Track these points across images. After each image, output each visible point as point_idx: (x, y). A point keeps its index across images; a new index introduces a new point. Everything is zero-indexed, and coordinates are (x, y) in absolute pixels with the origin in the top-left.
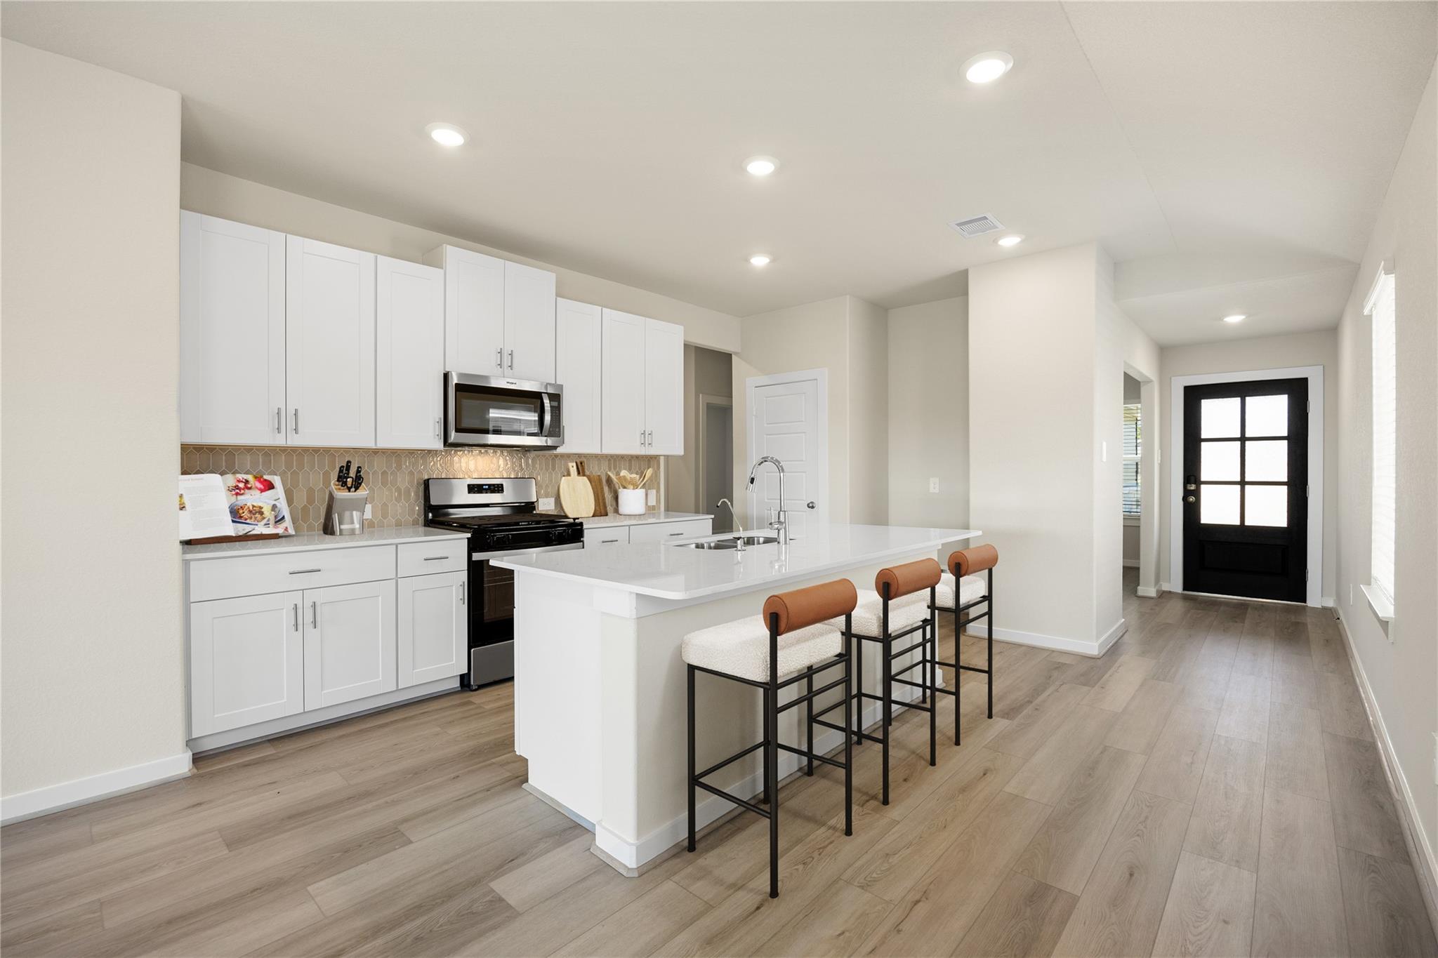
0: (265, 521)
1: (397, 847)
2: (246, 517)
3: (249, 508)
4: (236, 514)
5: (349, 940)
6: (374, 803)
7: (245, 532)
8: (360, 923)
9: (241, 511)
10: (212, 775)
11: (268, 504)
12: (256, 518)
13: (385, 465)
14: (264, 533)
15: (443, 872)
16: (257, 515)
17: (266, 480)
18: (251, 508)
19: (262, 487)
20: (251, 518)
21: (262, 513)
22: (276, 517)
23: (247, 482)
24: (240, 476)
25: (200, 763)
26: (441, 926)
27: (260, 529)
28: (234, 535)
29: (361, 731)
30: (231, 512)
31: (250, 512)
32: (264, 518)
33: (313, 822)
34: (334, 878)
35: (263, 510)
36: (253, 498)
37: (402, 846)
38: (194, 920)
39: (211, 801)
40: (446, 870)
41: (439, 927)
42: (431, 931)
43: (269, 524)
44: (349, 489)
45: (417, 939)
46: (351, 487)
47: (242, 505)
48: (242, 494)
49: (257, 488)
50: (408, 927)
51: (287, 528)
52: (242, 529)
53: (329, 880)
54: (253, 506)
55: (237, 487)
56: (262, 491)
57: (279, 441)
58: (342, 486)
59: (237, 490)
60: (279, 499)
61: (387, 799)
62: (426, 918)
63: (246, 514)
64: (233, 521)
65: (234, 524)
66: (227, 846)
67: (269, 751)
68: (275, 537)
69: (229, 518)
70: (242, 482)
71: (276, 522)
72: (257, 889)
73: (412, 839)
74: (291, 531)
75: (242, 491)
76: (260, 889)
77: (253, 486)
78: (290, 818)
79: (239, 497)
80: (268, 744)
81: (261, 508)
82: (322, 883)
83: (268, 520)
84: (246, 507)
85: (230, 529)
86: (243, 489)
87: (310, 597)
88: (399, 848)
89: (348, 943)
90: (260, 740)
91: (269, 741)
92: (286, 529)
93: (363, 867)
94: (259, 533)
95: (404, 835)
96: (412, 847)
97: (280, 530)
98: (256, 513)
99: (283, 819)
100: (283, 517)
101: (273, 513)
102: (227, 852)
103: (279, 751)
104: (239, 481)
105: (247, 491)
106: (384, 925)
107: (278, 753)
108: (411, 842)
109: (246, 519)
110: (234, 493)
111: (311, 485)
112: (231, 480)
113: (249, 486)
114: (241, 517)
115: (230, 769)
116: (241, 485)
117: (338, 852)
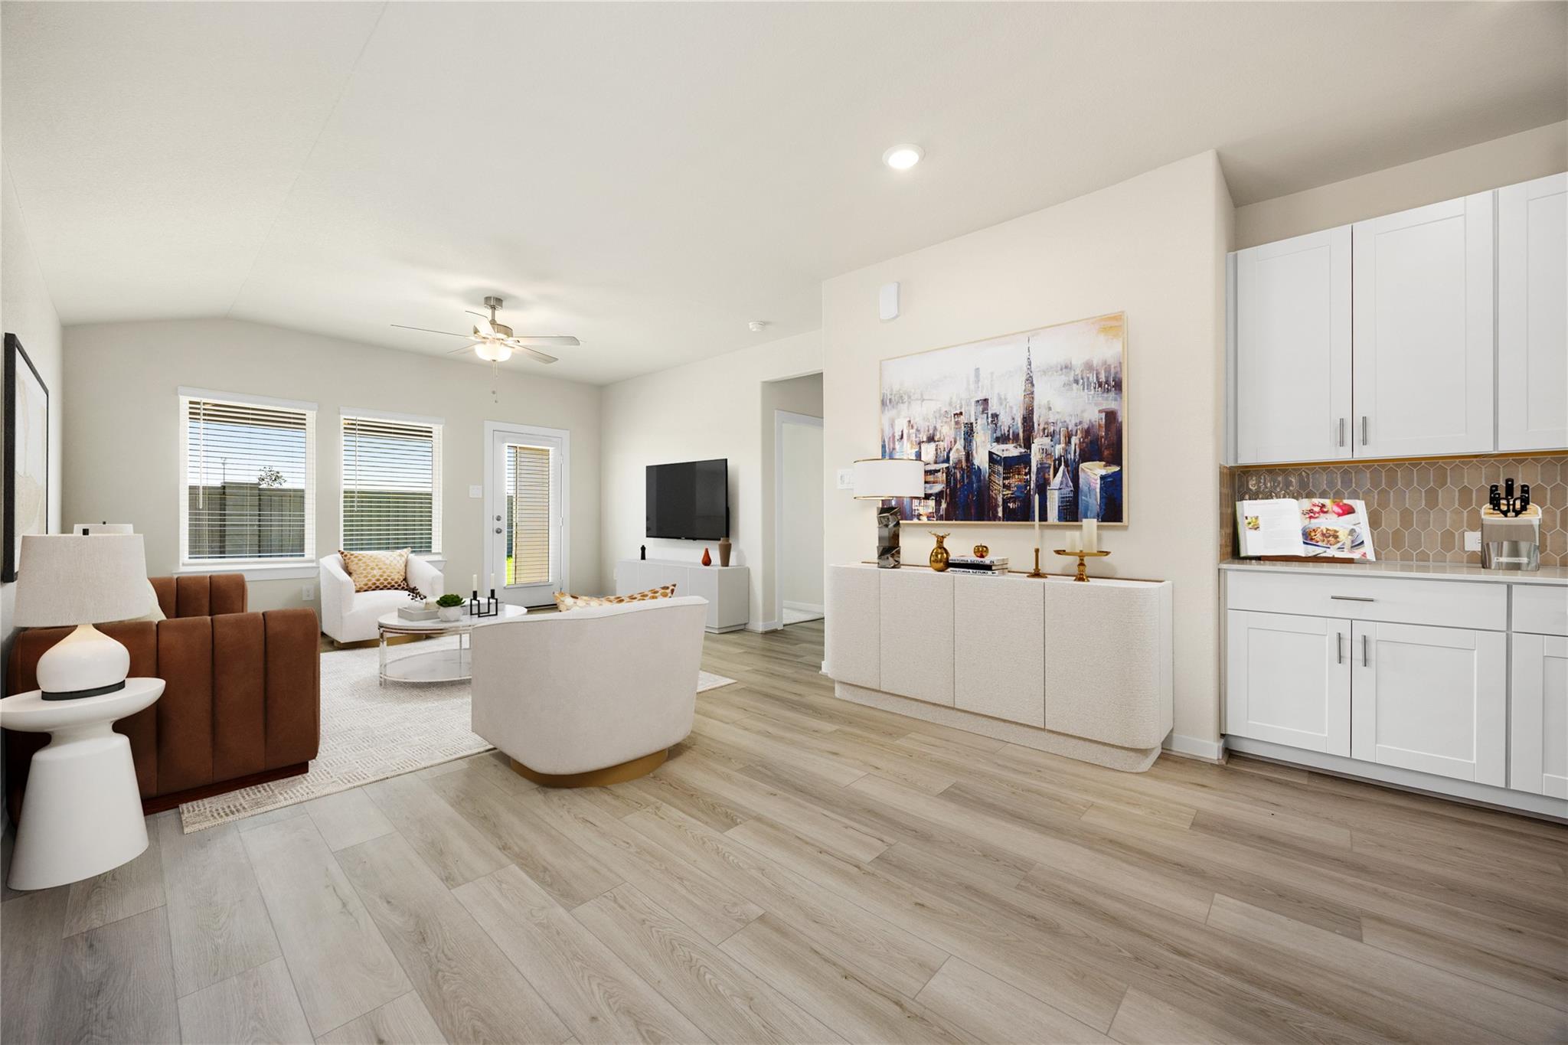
0: (1339, 545)
1: (1337, 931)
2: (1318, 540)
3: (1322, 531)
4: (1308, 537)
5: (1205, 955)
6: (1359, 881)
7: (1314, 554)
8: (1227, 952)
9: (1313, 534)
10: (1235, 772)
11: (1345, 528)
12: (1328, 541)
13: (1539, 477)
14: (1336, 556)
15: (1365, 993)
16: (1331, 538)
17: (1345, 504)
18: (1325, 531)
19: (1340, 511)
20: (1323, 541)
21: (1336, 537)
22: (1353, 542)
23: (1323, 506)
24: (1316, 501)
25: (1235, 760)
26: (1301, 1028)
27: (1333, 552)
28: (1303, 555)
29: (1425, 813)
30: (1303, 534)
31: (1323, 535)
32: (1339, 542)
33: (1278, 854)
34: (1246, 905)
35: (1338, 534)
36: (1329, 522)
37: (1342, 935)
38: (1124, 851)
39: (1213, 789)
40: (1374, 996)
41: (1297, 1026)
42: (1285, 1021)
43: (1343, 548)
44: (1505, 513)
45: (1263, 1012)
46: (1508, 510)
47: (1314, 527)
48: (1316, 518)
49: (1334, 512)
50: (1265, 995)
51: (1365, 553)
52: (1312, 551)
53: (1239, 903)
54: (1327, 530)
55: (1311, 511)
56: (1339, 515)
57: (1344, 454)
58: (1494, 509)
59: (1311, 514)
60: (1359, 523)
61: (1381, 888)
62: (1293, 1007)
63: (1318, 537)
64: (1304, 543)
65: (1306, 545)
66: (1192, 824)
67: (1303, 781)
68: (1350, 561)
69: (1301, 539)
70: (1318, 506)
71: (1352, 547)
72: (1180, 865)
73: (1364, 939)
74: (1371, 556)
75: (1317, 515)
76: (1183, 867)
77: (1330, 510)
78: (1261, 837)
79: (1313, 521)
80: (1306, 774)
81: (1336, 531)
82: (1232, 901)
83: (1343, 544)
84: (1319, 530)
85: (1301, 550)
86: (1318, 513)
87: (1360, 630)
88: (1339, 934)
89: (1200, 955)
90: (1301, 768)
91: (1310, 772)
92: (1364, 555)
93: (1284, 919)
94: (1331, 556)
95: (1360, 928)
96: (1355, 944)
97: (1356, 555)
98: (1330, 536)
99: (1253, 835)
100: (1362, 542)
101: (1350, 537)
102: (1188, 827)
103: (1310, 784)
104: (1314, 505)
105: (1322, 514)
106: (1245, 973)
107: (1308, 786)
108: (1360, 940)
109: (1317, 542)
110: (1307, 516)
111: (1407, 506)
112: (1306, 504)
113: (1325, 510)
114: (1312, 539)
115: (1253, 776)
116: (1317, 509)
117: (1271, 890)
